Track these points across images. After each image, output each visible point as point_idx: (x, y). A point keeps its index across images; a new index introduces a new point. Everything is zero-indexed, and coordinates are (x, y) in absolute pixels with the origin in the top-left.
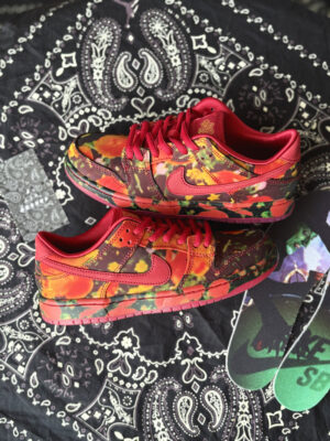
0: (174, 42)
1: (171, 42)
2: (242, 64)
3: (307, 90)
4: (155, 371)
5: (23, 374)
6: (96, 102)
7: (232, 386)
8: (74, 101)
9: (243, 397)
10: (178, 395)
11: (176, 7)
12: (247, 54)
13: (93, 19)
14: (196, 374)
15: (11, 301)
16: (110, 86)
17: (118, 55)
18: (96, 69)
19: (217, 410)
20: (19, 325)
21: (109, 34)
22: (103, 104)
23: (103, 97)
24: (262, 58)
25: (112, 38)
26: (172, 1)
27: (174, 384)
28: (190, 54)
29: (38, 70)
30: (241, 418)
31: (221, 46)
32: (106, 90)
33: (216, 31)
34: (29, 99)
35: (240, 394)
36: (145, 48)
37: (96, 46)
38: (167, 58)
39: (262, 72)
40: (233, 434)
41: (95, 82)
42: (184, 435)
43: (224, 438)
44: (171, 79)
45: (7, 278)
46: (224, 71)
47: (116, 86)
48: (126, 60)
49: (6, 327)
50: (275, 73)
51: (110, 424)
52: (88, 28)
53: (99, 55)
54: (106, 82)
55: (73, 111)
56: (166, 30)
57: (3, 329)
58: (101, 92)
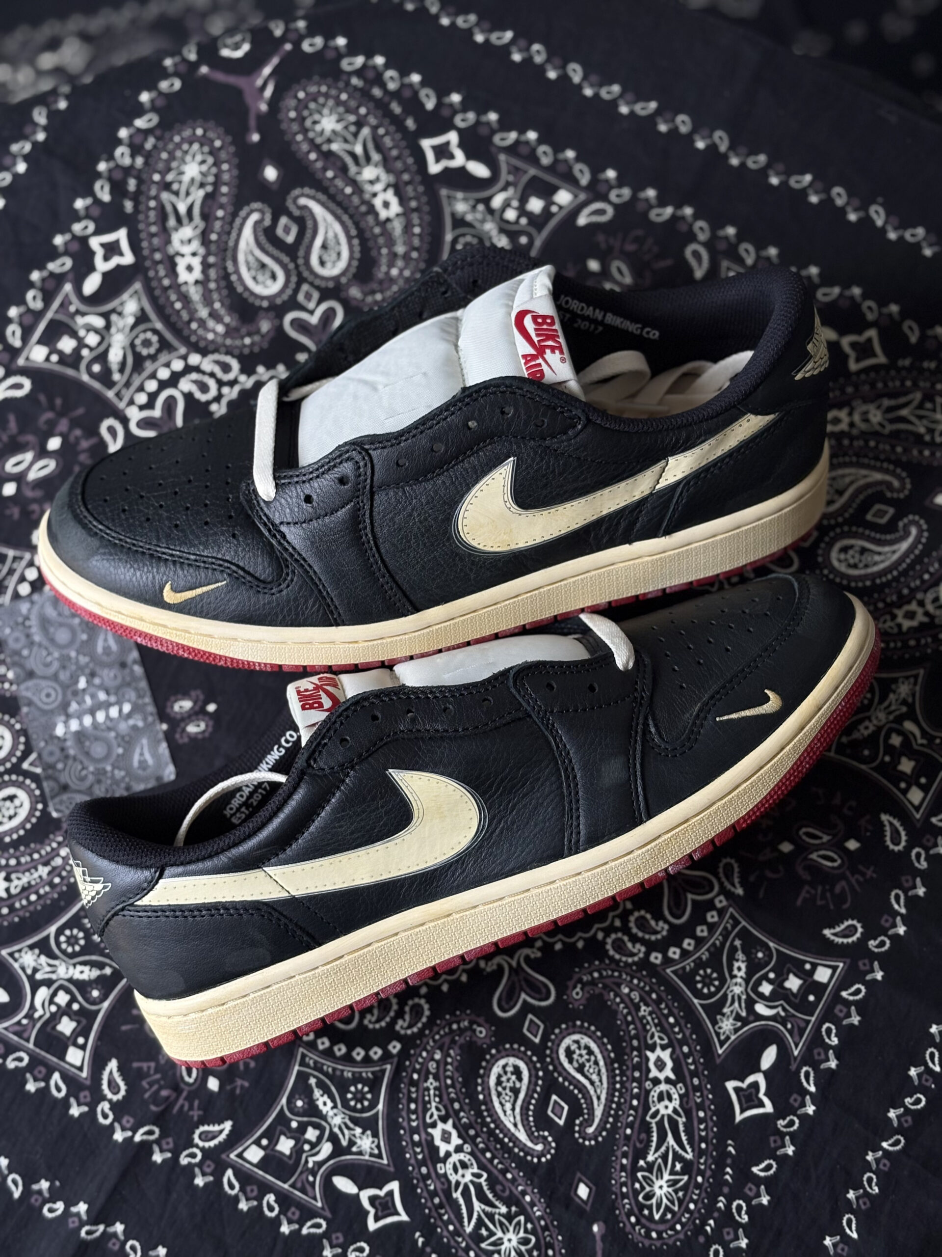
0: (376, 157)
1: (368, 159)
2: (563, 197)
3: (741, 237)
4: (422, 1001)
5: (80, 1069)
6: (193, 339)
7: (625, 1011)
8: (139, 349)
9: (656, 1038)
10: (488, 1057)
11: (371, 74)
12: (570, 168)
13: (158, 132)
14: (528, 990)
15: (40, 877)
16: (225, 292)
17: (235, 215)
18: (183, 256)
19: (592, 1083)
20: (58, 944)
21: (203, 162)
22: (213, 342)
23: (211, 323)
24: (611, 174)
25: (214, 170)
26: (360, 60)
27: (475, 1026)
28: (422, 183)
29: (38, 284)
30: (656, 1095)
31: (502, 157)
32: (217, 305)
33: (484, 119)
34: (21, 362)
35: (648, 1031)
36: (302, 187)
37: (173, 198)
38: (364, 202)
39: (610, 211)
40: (641, 1142)
41: (184, 289)
42: (514, 1157)
43: (619, 1153)
44: (380, 254)
45: (27, 820)
46: (517, 222)
47: (240, 295)
48: (257, 223)
49: (23, 954)
50: (651, 207)
51: (320, 1164)
52: (148, 156)
53: (185, 220)
54: (212, 285)
55: (140, 374)
56: (353, 129)
57: (16, 960)
58: (203, 313)
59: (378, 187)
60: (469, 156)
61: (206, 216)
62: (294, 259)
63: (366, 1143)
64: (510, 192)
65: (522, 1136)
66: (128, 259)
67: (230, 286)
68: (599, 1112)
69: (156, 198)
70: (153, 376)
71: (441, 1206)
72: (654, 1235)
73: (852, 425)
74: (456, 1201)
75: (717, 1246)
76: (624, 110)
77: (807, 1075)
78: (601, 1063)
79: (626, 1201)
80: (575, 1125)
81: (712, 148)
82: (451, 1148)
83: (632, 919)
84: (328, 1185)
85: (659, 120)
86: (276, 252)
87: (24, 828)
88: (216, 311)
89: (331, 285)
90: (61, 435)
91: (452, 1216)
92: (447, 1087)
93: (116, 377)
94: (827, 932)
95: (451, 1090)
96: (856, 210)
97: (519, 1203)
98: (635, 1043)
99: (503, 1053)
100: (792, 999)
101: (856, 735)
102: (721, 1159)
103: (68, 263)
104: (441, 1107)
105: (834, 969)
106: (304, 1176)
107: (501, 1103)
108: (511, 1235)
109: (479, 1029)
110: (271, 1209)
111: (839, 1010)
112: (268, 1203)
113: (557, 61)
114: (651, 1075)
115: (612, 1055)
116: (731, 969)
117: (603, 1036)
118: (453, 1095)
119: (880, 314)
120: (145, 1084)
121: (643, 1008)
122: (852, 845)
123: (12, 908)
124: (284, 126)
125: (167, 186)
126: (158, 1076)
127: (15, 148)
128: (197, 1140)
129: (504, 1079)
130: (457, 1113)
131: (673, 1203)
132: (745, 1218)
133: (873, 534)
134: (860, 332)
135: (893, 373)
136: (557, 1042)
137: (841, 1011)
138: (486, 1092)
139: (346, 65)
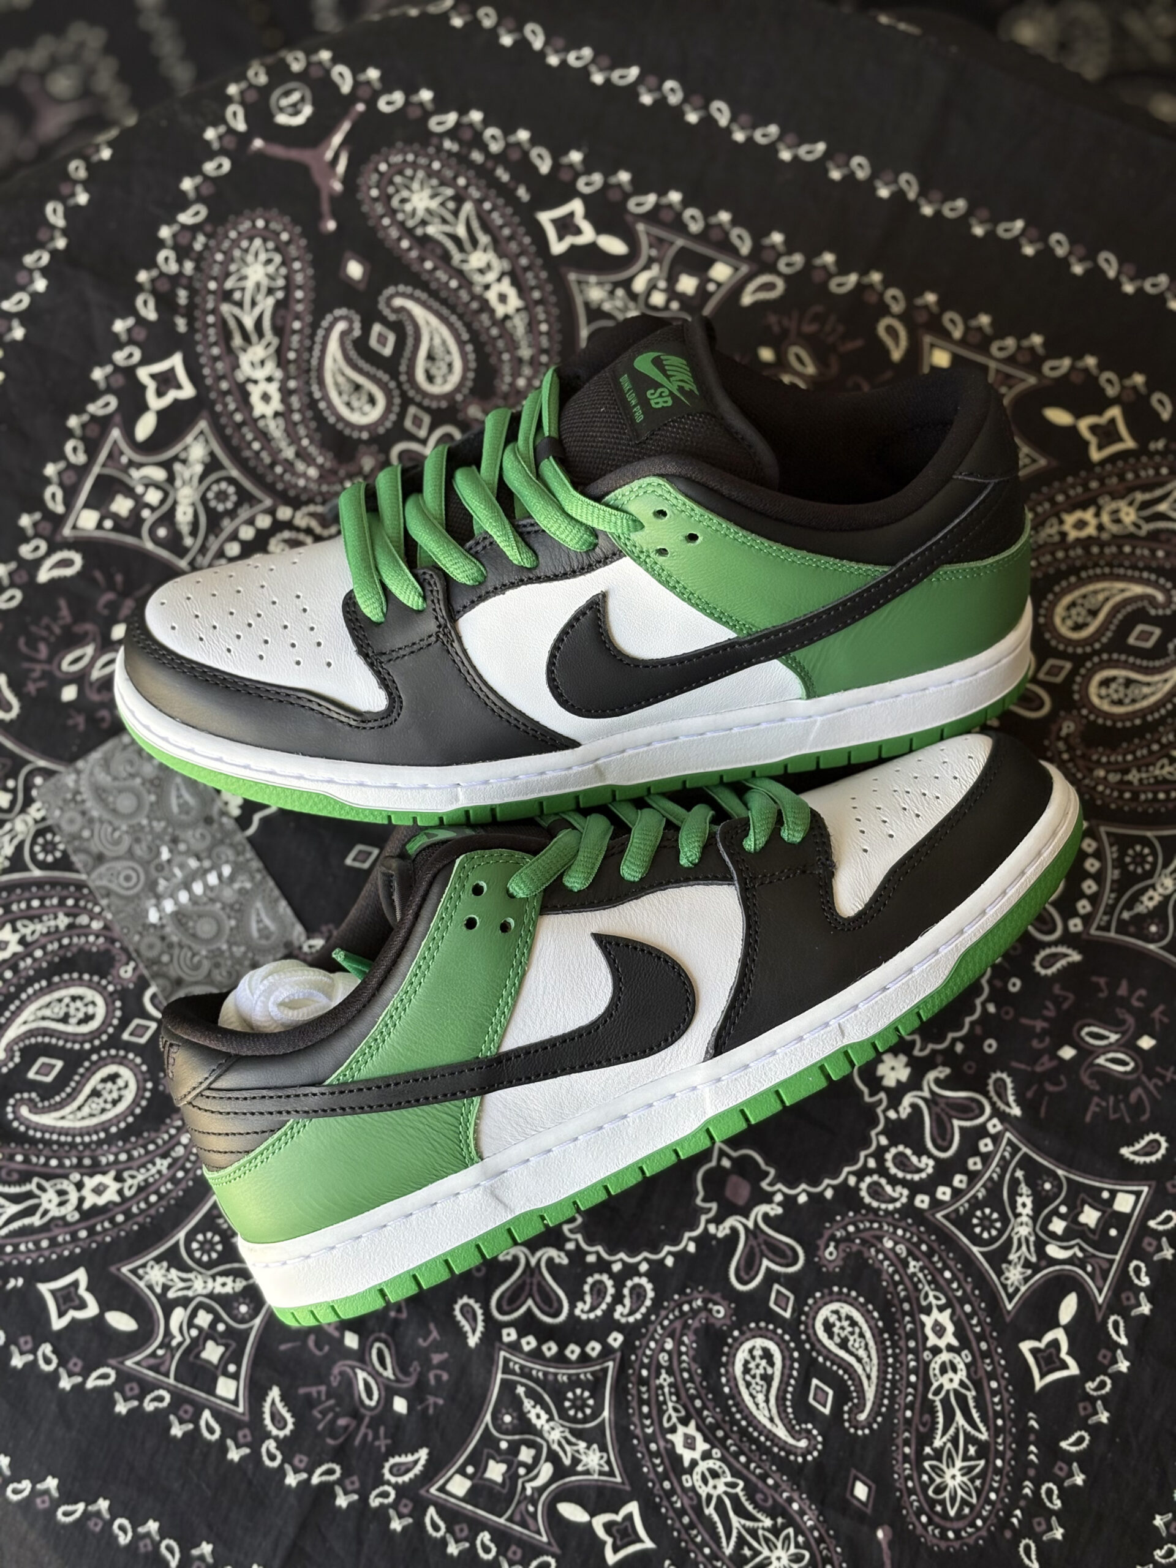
0: (484, 239)
1: (474, 242)
2: (721, 272)
3: (944, 304)
4: (644, 1281)
5: (235, 1402)
6: (280, 486)
7: (891, 1269)
8: (213, 504)
9: (931, 1299)
10: (730, 1341)
11: (467, 135)
12: (726, 234)
13: (208, 228)
14: (770, 1255)
15: (159, 1172)
16: (313, 425)
17: (315, 326)
18: (256, 382)
19: (859, 1360)
20: (190, 1253)
21: (269, 261)
22: (305, 488)
23: (300, 466)
24: (777, 238)
25: (283, 271)
26: (451, 118)
27: (710, 1305)
28: (544, 267)
29: (78, 432)
30: (937, 1367)
31: (641, 227)
32: (305, 442)
33: (613, 180)
34: (67, 532)
35: (920, 1291)
36: (396, 284)
37: (236, 311)
38: (474, 297)
39: (780, 285)
40: (924, 1425)
41: (261, 423)
42: (775, 1459)
43: (899, 1441)
44: (500, 360)
45: (135, 1103)
46: (666, 307)
47: (333, 426)
48: (344, 335)
49: (148, 1269)
50: (830, 276)
51: (540, 1490)
52: (199, 259)
53: (254, 338)
54: (297, 417)
55: (217, 536)
56: (451, 205)
57: (140, 1278)
58: (289, 453)
59: (491, 277)
60: (599, 230)
61: (279, 330)
62: (394, 375)
63: (592, 1459)
64: (655, 270)
65: (781, 1432)
66: (188, 391)
67: (319, 417)
68: (870, 1393)
69: (215, 311)
70: (234, 537)
71: (692, 1526)
72: (951, 1535)
73: (1100, 527)
74: (709, 1518)
75: (1027, 1541)
76: (786, 155)
77: (1116, 1325)
78: (868, 1335)
79: (913, 1497)
80: (843, 1412)
81: (899, 195)
82: (697, 1455)
83: (889, 1156)
84: (552, 1514)
85: (830, 165)
86: (372, 370)
87: (132, 1114)
88: (305, 448)
89: (444, 404)
90: (126, 620)
91: (707, 1537)
92: (684, 1381)
93: (188, 541)
94: (1125, 1151)
95: (689, 1385)
96: (1081, 260)
97: (785, 1513)
98: (906, 1306)
99: (748, 1334)
100: (1091, 1236)
101: (1140, 909)
102: (1022, 1438)
103: (113, 401)
104: (679, 1407)
105: (1138, 1194)
106: (522, 1506)
107: (751, 1395)
108: (779, 1552)
109: (716, 1308)
110: (487, 1550)
111: (1148, 1243)
112: (483, 1543)
113: (698, 100)
114: (929, 1344)
115: (880, 1324)
116: (1013, 1206)
117: (867, 1302)
118: (692, 1391)
119: (1123, 388)
120: (316, 1413)
121: (912, 1263)
122: (1146, 1043)
123: (128, 1215)
124: (365, 208)
125: (227, 296)
126: (332, 1402)
127: (29, 260)
128: (387, 1476)
129: (752, 1365)
130: (699, 1412)
131: (970, 1495)
132: (1058, 1504)
133: (1138, 662)
134: (1100, 412)
135: (1144, 459)
136: (812, 1314)
137: (1150, 1244)
138: (732, 1384)
139: (434, 124)
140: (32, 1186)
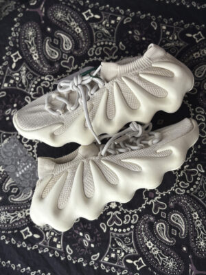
0: (73, 20)
2: (119, 18)
3: (163, 17)
4: (136, 215)
5: (61, 249)
6: (41, 73)
7: (184, 206)
8: (29, 78)
9: (193, 210)
10: (154, 224)
11: (66, 0)
12: (119, 11)
13: (20, 27)
14: (160, 206)
16: (45, 60)
18: (33, 54)
19: (180, 224)
21: (33, 31)
22: (46, 72)
23: (44, 68)
24: (129, 10)
27: (150, 218)
28: (85, 23)
30: (196, 223)
31: (102, 13)
33: (95, 5)
34: (2, 88)
35: (190, 209)
36: (57, 30)
37: (28, 41)
38: (72, 31)
40: (195, 234)
41: (35, 61)
42: (167, 245)
43: (191, 238)
44: (79, 42)
46: (110, 27)
47: (49, 60)
48: (49, 42)
50: (140, 15)
51: (122, 258)
52: (19, 33)
53: (32, 46)
54: (42, 59)
55: (30, 84)
56: (65, 14)
59: (75, 26)
60: (94, 14)
61: (36, 43)
62: (59, 48)
63: (132, 250)
64: (106, 20)
65: (167, 240)
66: (20, 58)
68: (183, 230)
69: (24, 42)
70: (34, 84)
71: (153, 260)
72: (204, 255)
73: (201, 55)
74: (156, 259)
78: (181, 219)
79: (195, 249)
80: (179, 234)
82: (152, 247)
83: (180, 184)
84: (125, 262)
88: (44, 65)
89: (69, 52)
90: (16, 103)
91: (156, 262)
92: (147, 233)
93: (25, 86)
97: (170, 255)
98: (188, 212)
99: (158, 222)
103: (7, 62)
104: (147, 238)
106: (119, 261)
107: (160, 234)
108: (170, 263)
110: (114, 270)
114: (194, 219)
115: (184, 216)
117: (180, 212)
118: (149, 235)
119: (200, 28)
120: (76, 249)
121: (188, 204)
124: (49, 18)
126: (79, 246)
128: (92, 259)
129: (160, 228)
130: (151, 238)
136: (170, 217)
138: (156, 232)
140: (16, 213)
